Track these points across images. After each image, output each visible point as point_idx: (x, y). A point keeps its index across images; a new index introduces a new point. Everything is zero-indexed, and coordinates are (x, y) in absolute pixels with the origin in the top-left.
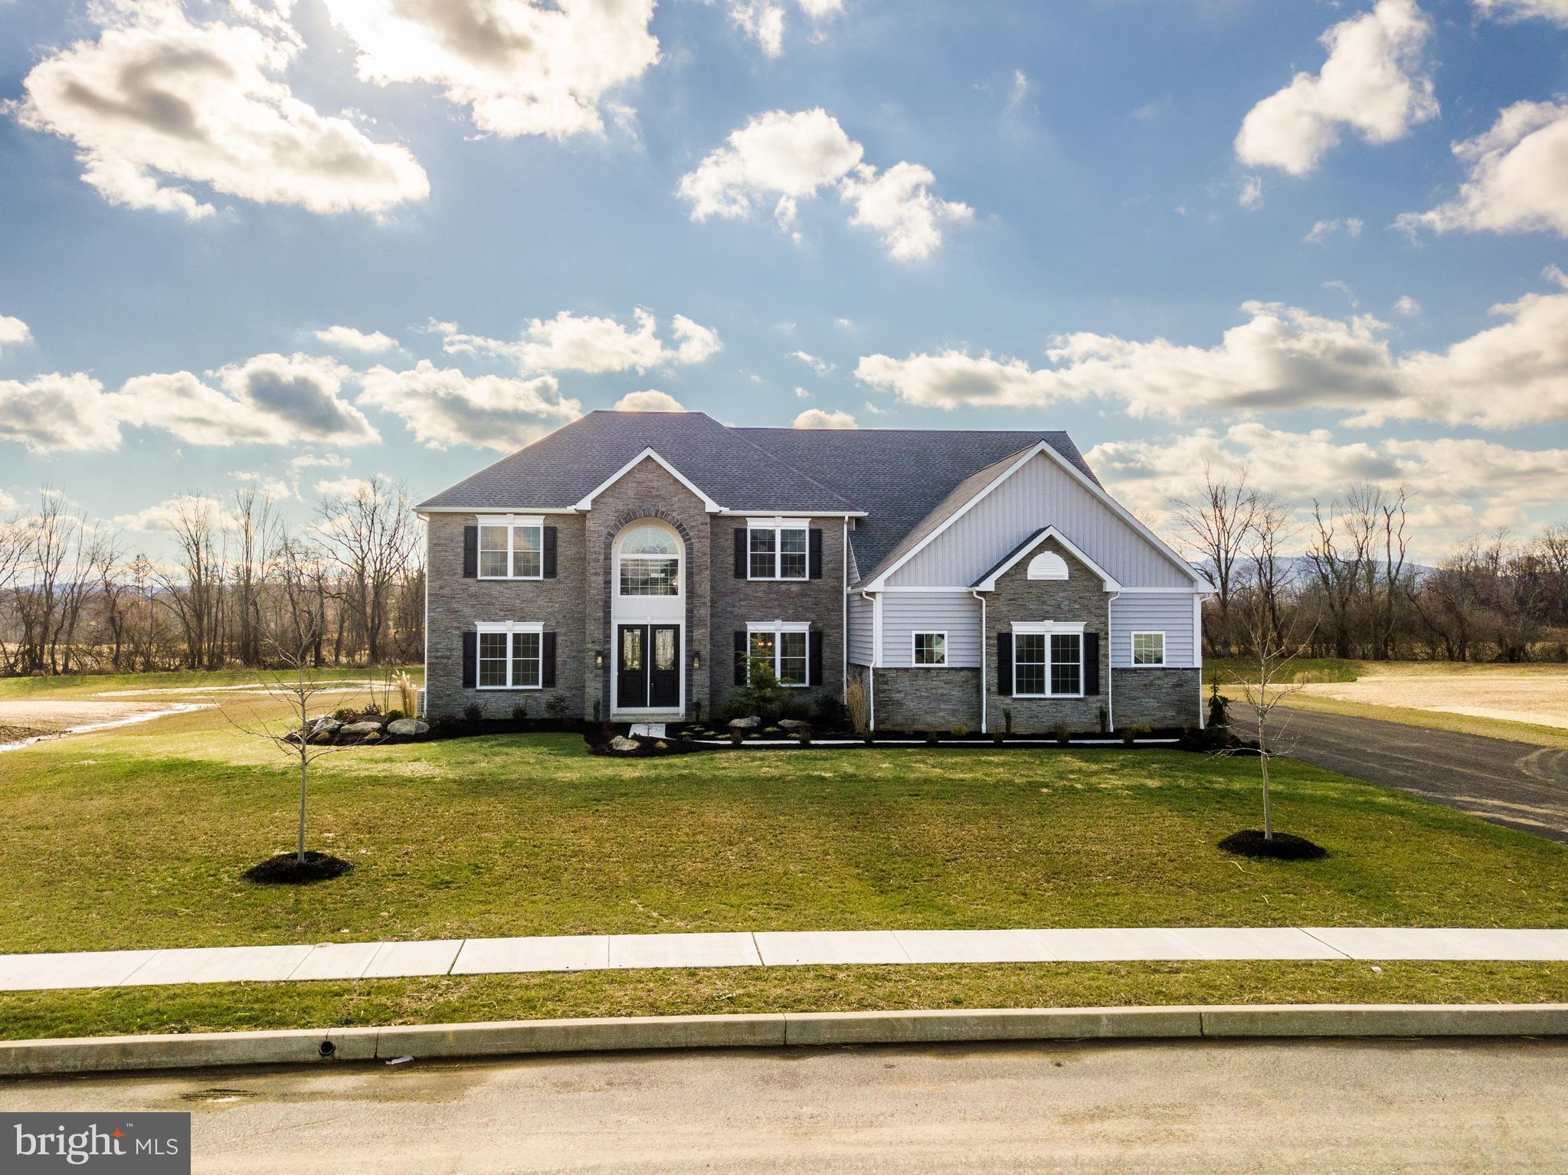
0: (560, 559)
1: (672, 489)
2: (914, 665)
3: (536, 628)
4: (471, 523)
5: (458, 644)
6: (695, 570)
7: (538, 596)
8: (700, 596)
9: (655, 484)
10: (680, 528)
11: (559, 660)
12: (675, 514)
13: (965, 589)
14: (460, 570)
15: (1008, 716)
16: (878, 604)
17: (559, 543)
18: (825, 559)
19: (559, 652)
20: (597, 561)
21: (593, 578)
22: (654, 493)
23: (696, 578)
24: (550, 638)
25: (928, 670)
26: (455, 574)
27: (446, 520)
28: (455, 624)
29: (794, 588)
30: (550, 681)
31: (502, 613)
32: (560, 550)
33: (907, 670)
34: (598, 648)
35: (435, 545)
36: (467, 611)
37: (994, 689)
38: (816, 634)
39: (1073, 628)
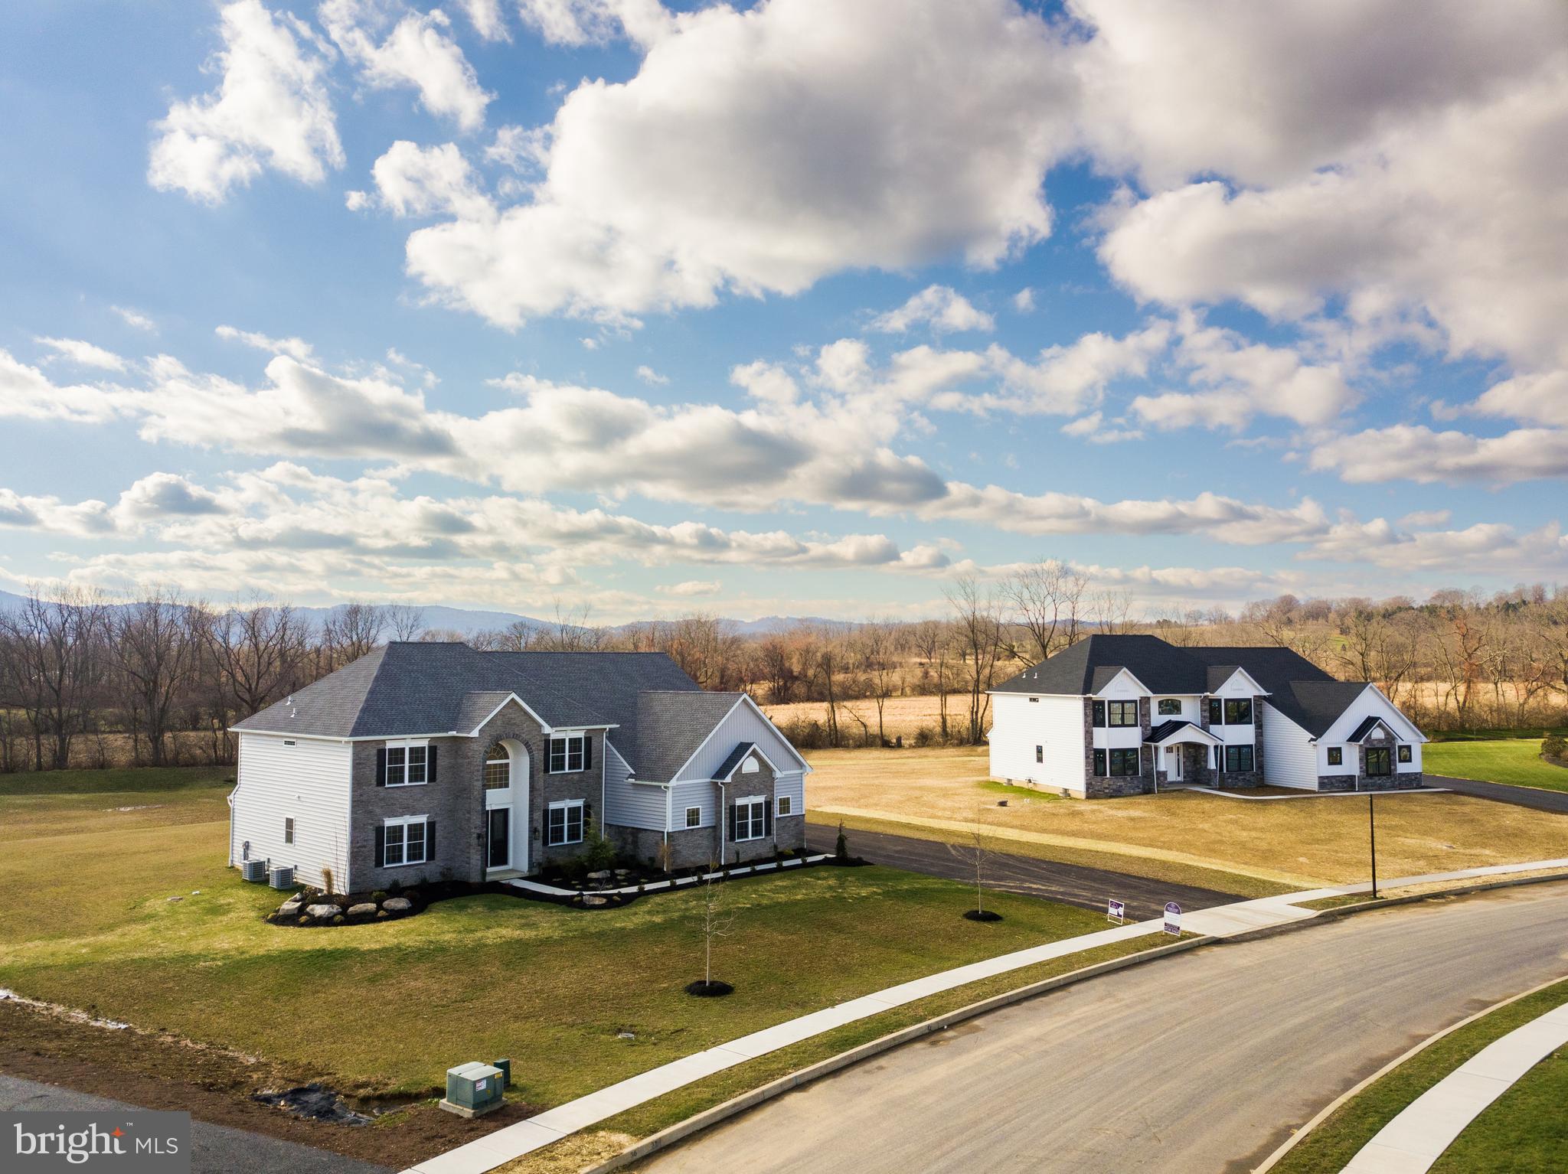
0: (438, 768)
1: (523, 718)
2: (687, 828)
3: (422, 819)
4: (381, 747)
5: (372, 836)
6: (535, 772)
7: (424, 796)
8: (539, 790)
9: (513, 716)
10: (527, 745)
11: (437, 840)
12: (524, 735)
13: (709, 780)
14: (374, 782)
15: (738, 854)
16: (669, 794)
17: (438, 757)
18: (593, 756)
19: (437, 834)
20: (478, 771)
21: (476, 783)
22: (513, 721)
23: (536, 778)
24: (431, 825)
25: (692, 830)
26: (370, 785)
27: (365, 745)
28: (370, 821)
29: (576, 777)
30: (431, 856)
31: (401, 810)
32: (438, 761)
33: (683, 831)
34: (478, 831)
35: (357, 764)
36: (378, 811)
37: (728, 838)
38: (587, 806)
39: (760, 799)
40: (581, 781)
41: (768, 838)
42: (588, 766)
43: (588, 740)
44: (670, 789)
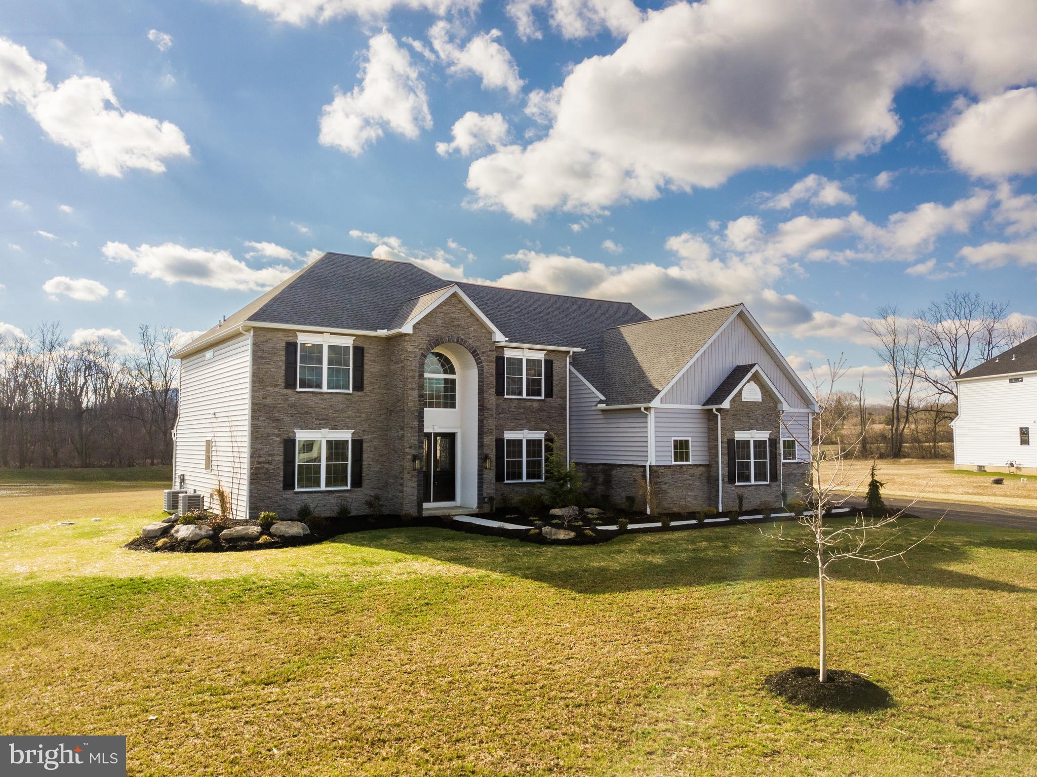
0: (367, 376)
1: (470, 320)
2: (674, 463)
3: (346, 435)
4: (291, 339)
5: (279, 450)
7: (348, 407)
8: (488, 409)
9: (457, 316)
10: (474, 353)
11: (365, 463)
12: (471, 341)
13: (699, 407)
14: (281, 381)
15: (741, 499)
16: (651, 417)
17: (365, 361)
18: (555, 382)
19: (365, 456)
20: (414, 377)
21: (410, 392)
22: (456, 323)
23: (486, 395)
24: (358, 444)
25: (681, 466)
26: (276, 386)
27: (269, 335)
28: (277, 432)
29: (535, 405)
30: (357, 482)
31: (317, 422)
32: (366, 367)
33: (670, 466)
34: (414, 452)
35: (259, 357)
36: (287, 419)
37: (726, 479)
38: (549, 439)
39: (764, 436)
40: (541, 410)
41: (774, 484)
42: (549, 394)
43: (549, 363)
44: (652, 411)
